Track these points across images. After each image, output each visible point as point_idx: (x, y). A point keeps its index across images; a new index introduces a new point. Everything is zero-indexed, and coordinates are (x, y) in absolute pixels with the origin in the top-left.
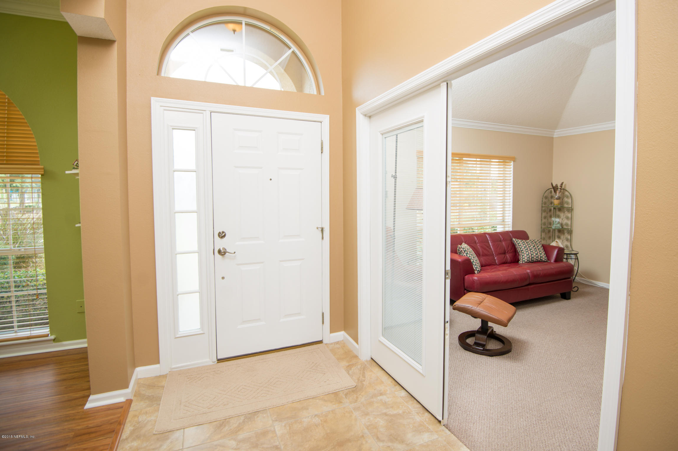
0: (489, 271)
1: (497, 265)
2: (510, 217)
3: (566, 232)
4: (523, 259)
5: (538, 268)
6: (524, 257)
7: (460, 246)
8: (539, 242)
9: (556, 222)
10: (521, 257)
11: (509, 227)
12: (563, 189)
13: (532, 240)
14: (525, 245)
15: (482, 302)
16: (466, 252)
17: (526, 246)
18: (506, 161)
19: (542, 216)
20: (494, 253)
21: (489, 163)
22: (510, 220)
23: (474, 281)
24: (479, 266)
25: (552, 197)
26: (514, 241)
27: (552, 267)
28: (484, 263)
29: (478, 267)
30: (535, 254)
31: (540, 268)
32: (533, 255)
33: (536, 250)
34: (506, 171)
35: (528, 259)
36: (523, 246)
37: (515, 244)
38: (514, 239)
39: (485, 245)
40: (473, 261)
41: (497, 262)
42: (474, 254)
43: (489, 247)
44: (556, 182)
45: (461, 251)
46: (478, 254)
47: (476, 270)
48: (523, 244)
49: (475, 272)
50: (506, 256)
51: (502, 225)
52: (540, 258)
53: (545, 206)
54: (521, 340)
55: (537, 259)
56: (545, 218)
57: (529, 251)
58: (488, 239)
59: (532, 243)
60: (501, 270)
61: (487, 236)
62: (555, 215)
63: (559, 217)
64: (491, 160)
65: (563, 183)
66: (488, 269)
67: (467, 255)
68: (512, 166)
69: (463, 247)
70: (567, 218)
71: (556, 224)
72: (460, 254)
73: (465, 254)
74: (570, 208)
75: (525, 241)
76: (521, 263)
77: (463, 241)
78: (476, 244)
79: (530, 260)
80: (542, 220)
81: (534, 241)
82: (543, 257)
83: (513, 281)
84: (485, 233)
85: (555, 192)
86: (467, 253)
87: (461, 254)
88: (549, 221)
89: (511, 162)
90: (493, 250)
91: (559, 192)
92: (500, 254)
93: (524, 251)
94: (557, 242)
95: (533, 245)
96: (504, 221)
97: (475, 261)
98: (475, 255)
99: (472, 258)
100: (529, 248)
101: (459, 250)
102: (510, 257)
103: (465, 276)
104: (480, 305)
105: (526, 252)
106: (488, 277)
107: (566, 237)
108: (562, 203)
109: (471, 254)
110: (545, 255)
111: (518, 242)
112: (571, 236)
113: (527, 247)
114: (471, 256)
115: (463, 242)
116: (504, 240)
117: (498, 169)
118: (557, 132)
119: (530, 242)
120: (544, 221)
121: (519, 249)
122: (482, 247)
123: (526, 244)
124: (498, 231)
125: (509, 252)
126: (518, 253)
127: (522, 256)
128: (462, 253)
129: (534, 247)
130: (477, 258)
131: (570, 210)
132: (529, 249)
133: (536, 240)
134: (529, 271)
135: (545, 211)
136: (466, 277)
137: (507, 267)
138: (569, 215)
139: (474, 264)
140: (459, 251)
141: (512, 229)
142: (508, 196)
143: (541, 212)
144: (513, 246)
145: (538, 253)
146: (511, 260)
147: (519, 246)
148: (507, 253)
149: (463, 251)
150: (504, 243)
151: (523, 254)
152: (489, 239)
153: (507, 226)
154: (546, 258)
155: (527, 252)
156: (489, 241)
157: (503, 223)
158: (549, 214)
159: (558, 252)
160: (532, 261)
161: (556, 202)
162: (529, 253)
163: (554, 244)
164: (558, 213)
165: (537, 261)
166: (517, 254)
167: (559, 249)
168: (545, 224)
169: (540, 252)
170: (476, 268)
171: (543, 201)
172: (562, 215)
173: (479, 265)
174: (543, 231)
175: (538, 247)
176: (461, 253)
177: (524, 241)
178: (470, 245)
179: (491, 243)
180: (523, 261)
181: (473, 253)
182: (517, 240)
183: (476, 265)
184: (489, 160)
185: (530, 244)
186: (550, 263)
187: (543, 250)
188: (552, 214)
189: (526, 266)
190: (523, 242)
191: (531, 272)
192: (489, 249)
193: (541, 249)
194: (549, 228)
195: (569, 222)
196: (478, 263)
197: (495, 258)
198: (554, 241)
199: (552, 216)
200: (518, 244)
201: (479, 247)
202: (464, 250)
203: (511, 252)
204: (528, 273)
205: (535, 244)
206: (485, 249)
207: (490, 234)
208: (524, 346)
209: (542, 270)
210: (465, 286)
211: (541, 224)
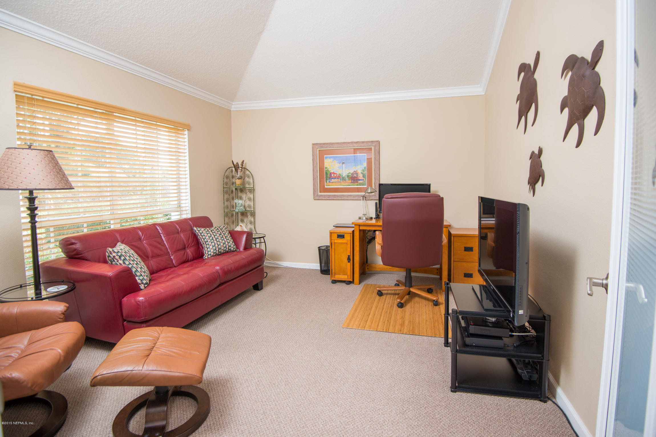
0: (163, 279)
1: (175, 267)
2: (187, 200)
3: (249, 214)
4: (208, 252)
5: (228, 261)
6: (209, 250)
7: (111, 249)
8: (226, 229)
9: (239, 204)
10: (205, 251)
11: (187, 214)
12: (244, 168)
13: (217, 227)
14: (209, 235)
15: (151, 349)
16: (123, 258)
17: (211, 235)
18: (179, 128)
19: (224, 198)
20: (169, 250)
21: (156, 128)
22: (187, 205)
23: (138, 305)
24: (147, 276)
25: (233, 177)
26: (196, 231)
27: (243, 257)
28: (155, 268)
29: (145, 278)
30: (222, 244)
31: (231, 261)
32: (220, 245)
33: (223, 239)
34: (179, 141)
35: (215, 251)
36: (207, 236)
37: (197, 234)
38: (195, 228)
39: (155, 241)
40: (137, 271)
41: (174, 262)
42: (137, 259)
43: (161, 243)
44: (237, 160)
45: (114, 257)
46: (144, 256)
47: (142, 283)
48: (207, 234)
49: (141, 287)
50: (187, 252)
51: (177, 211)
52: (228, 248)
53: (226, 187)
54: (221, 379)
55: (225, 250)
56: (227, 200)
57: (215, 242)
58: (159, 232)
59: (218, 230)
60: (182, 273)
61: (158, 228)
62: (237, 196)
63: (241, 198)
64: (158, 123)
65: (243, 161)
66: (161, 277)
67: (124, 263)
68: (186, 136)
69: (116, 251)
70: (250, 199)
71: (239, 206)
72: (111, 262)
73: (121, 262)
74: (251, 188)
75: (210, 229)
76: (206, 257)
77: (119, 239)
78: (141, 241)
79: (217, 252)
80: (224, 203)
81: (219, 227)
82: (232, 246)
83: (200, 286)
84: (154, 225)
85: (236, 170)
86: (125, 259)
87: (114, 263)
88: (232, 203)
89: (186, 130)
90: (167, 246)
91: (240, 171)
92: (178, 250)
93: (209, 242)
94: (241, 226)
95: (219, 233)
96: (180, 206)
97: (139, 270)
98: (139, 259)
99: (135, 265)
100: (214, 237)
101: (109, 256)
102: (192, 253)
103: (123, 298)
104: (150, 357)
105: (211, 243)
106: (162, 291)
107: (249, 219)
108: (243, 184)
109: (132, 259)
110: (234, 244)
111: (201, 231)
112: (254, 218)
113: (213, 236)
114: (132, 262)
115: (118, 241)
116: (183, 231)
117: (167, 138)
118: (234, 104)
119: (215, 230)
120: (226, 203)
121: (203, 240)
122: (150, 245)
123: (211, 233)
124: (172, 220)
125: (189, 246)
126: (202, 245)
127: (207, 249)
128: (116, 261)
129: (220, 235)
130: (143, 263)
131: (252, 190)
132: (214, 239)
133: (222, 227)
134: (218, 268)
135: (227, 193)
136: (125, 299)
137: (190, 268)
138: (252, 196)
139: (138, 274)
140: (110, 258)
141: (191, 215)
142: (183, 178)
143: (223, 193)
144: (195, 237)
145: (225, 242)
146: (193, 257)
147: (202, 236)
148: (187, 247)
149: (117, 257)
150: (182, 235)
151: (208, 246)
152: (161, 232)
153: (185, 212)
154: (234, 247)
155: (213, 242)
156: (161, 235)
157: (179, 209)
158: (231, 197)
159: (247, 237)
160: (219, 253)
161: (238, 182)
162: (215, 244)
163: (238, 229)
164: (240, 194)
165: (225, 252)
166: (201, 247)
167: (247, 234)
168: (227, 207)
169: (228, 241)
170: (141, 280)
171: (225, 182)
172: (244, 196)
173: (148, 272)
174: (226, 215)
175: (225, 235)
176: (114, 261)
177: (208, 230)
178: (132, 245)
179: (164, 237)
180: (208, 255)
181: (136, 256)
182: (199, 229)
183: (141, 275)
184: (155, 123)
185: (216, 232)
186: (240, 252)
187: (231, 238)
188: (234, 196)
189: (214, 261)
190: (206, 230)
191: (221, 269)
192: (162, 245)
193: (228, 237)
194: (232, 211)
195: (252, 204)
196: (144, 272)
197: (172, 257)
198: (238, 226)
199: (235, 198)
200: (201, 234)
201: (146, 245)
202: (119, 254)
203: (192, 245)
204: (217, 271)
205: (221, 231)
206: (156, 247)
207: (162, 225)
208: (227, 390)
209: (233, 263)
210: (124, 314)
211: (224, 208)
